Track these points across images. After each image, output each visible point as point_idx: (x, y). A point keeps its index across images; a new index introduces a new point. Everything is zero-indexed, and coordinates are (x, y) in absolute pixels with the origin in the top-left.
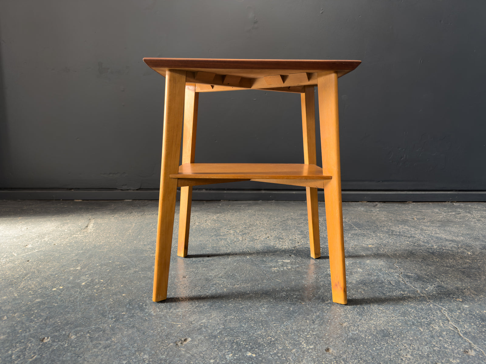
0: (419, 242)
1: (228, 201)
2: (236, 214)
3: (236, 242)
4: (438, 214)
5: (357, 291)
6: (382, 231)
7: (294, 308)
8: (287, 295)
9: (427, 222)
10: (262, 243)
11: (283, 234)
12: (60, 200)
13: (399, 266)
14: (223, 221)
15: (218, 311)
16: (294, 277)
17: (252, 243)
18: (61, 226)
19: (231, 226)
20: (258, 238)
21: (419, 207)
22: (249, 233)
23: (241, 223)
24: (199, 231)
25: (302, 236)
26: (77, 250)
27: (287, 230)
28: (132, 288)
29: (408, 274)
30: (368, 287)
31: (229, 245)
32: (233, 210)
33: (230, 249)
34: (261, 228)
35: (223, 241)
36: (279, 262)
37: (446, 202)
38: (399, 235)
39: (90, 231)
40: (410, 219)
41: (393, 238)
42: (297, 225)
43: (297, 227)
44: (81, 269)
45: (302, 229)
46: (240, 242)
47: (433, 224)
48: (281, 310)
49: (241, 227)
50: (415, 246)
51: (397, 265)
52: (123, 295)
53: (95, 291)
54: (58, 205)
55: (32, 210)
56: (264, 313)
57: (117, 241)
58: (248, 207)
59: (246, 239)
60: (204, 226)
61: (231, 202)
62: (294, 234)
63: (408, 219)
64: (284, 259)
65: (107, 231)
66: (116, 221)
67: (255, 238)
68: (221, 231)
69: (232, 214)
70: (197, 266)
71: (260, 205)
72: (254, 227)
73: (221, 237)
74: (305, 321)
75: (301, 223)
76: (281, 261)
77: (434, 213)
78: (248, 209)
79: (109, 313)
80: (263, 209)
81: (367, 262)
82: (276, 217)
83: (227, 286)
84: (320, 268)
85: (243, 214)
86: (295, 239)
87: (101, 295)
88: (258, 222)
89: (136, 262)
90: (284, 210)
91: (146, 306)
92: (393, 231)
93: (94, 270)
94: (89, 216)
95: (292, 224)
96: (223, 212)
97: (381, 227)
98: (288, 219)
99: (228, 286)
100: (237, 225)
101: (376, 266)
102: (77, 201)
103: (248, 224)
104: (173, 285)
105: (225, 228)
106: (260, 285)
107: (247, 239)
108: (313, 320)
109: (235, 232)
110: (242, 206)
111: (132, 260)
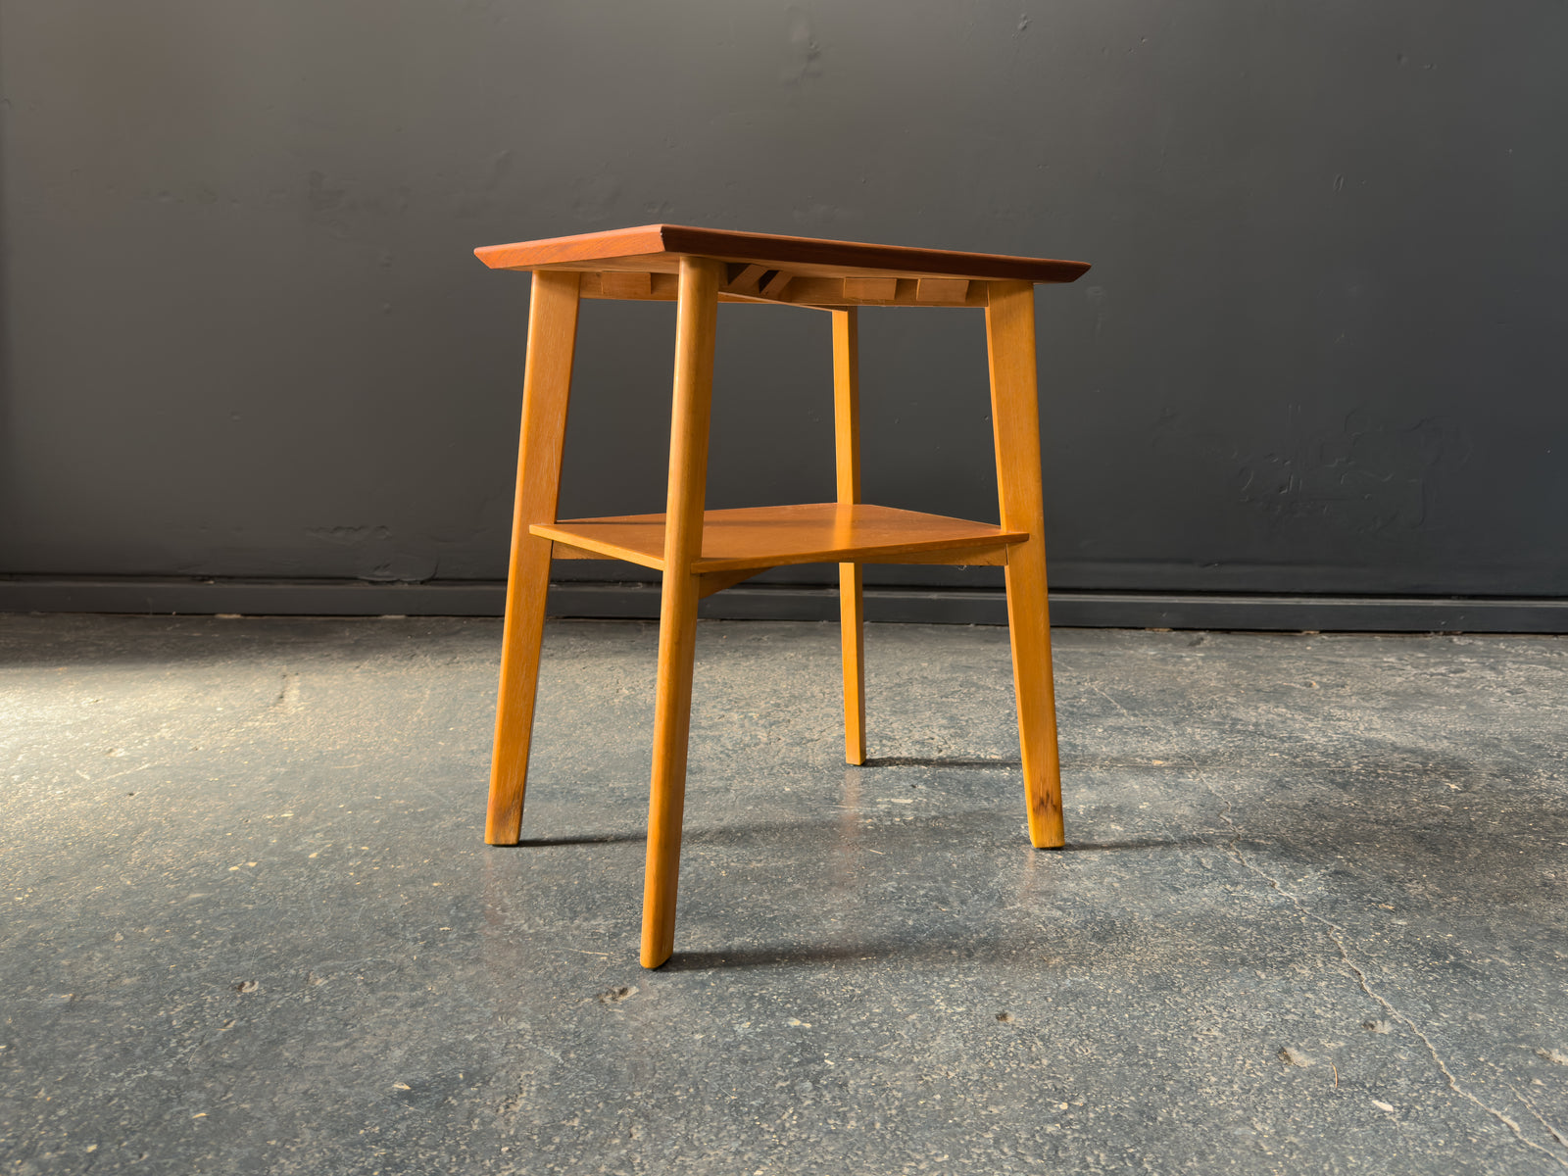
0: (1309, 754)
1: (718, 622)
2: (745, 664)
3: (748, 746)
4: (1393, 672)
5: (1101, 883)
6: (1203, 721)
7: (918, 920)
8: (901, 889)
9: (1350, 696)
10: (830, 750)
11: (894, 725)
12: (170, 614)
13: (1233, 818)
14: (706, 685)
15: (706, 924)
16: (921, 842)
17: (798, 749)
18: (200, 694)
19: (731, 701)
20: (816, 737)
21: (1338, 647)
22: (789, 721)
23: (764, 692)
24: (635, 713)
25: (952, 730)
26: (269, 766)
27: (906, 712)
28: (456, 866)
29: (1257, 841)
30: (1133, 873)
31: (728, 755)
32: (736, 651)
33: (733, 765)
34: (827, 706)
35: (709, 745)
36: (879, 803)
37: (1429, 632)
38: (1252, 734)
39: (294, 711)
40: (1298, 686)
41: (1233, 742)
42: (939, 700)
43: (938, 703)
44: (296, 817)
45: (955, 711)
46: (762, 746)
47: (1367, 701)
48: (883, 926)
49: (763, 705)
50: (1295, 764)
51: (1229, 817)
52: (435, 884)
53: (352, 874)
54: (169, 629)
55: (93, 644)
56: (836, 931)
57: (386, 741)
58: (784, 641)
59: (781, 737)
60: (648, 699)
61: (729, 626)
62: (928, 726)
63: (1292, 684)
64: (893, 796)
65: (348, 712)
66: (370, 681)
67: (807, 735)
68: (703, 715)
69: (733, 662)
70: (637, 813)
71: (824, 636)
72: (805, 705)
73: (702, 732)
74: (947, 951)
75: (953, 693)
76: (886, 800)
77: (1381, 667)
78: (785, 649)
79: (404, 928)
80: (833, 647)
81: (1141, 807)
82: (873, 675)
83: (728, 864)
84: (999, 819)
85: (767, 664)
86: (931, 741)
87: (371, 884)
88: (816, 689)
89: (455, 799)
90: (899, 654)
91: (503, 910)
92: (1235, 721)
93: (336, 820)
94: (279, 666)
95: (922, 695)
96: (705, 656)
97: (1200, 708)
98: (910, 681)
99: (732, 864)
100: (751, 697)
101: (1166, 819)
102: (226, 617)
103: (786, 695)
104: (574, 860)
105: (714, 707)
106: (822, 864)
107: (783, 739)
108: (968, 950)
109: (745, 718)
110: (765, 638)
111: (442, 795)
